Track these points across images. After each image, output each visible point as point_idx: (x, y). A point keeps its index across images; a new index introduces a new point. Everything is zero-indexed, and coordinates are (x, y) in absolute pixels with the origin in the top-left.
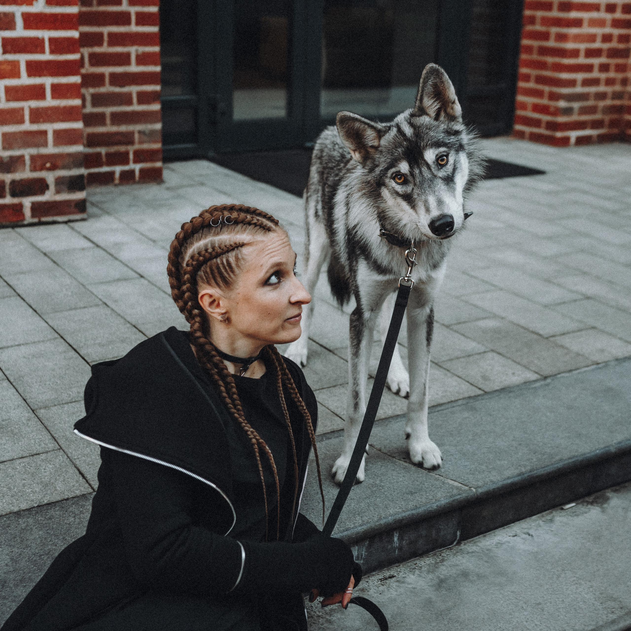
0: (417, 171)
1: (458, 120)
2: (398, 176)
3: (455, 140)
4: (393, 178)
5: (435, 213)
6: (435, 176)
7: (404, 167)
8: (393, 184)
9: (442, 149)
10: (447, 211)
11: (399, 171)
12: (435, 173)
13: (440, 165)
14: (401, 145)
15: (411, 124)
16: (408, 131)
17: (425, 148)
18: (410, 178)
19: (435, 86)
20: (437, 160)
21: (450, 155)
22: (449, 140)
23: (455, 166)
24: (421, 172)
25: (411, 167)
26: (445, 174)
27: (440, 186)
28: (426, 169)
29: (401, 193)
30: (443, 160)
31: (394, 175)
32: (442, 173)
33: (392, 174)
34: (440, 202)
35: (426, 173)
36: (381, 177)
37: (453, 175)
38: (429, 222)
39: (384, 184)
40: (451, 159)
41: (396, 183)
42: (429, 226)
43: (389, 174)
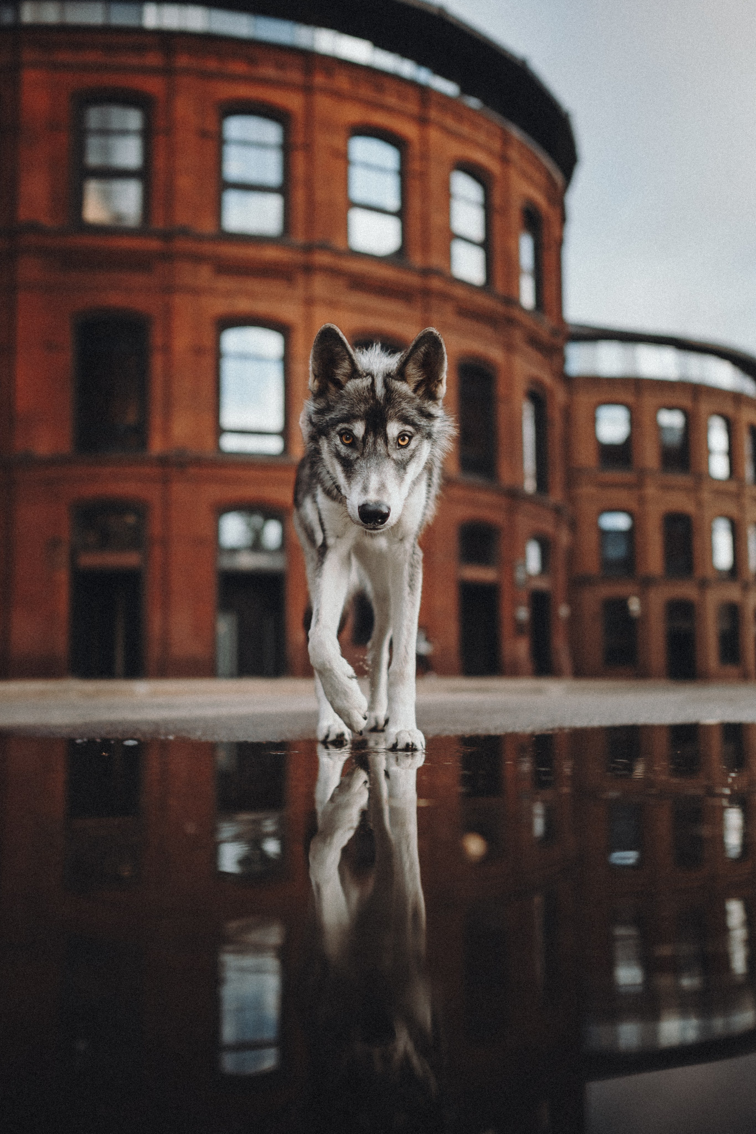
0: (371, 439)
1: (437, 402)
2: (347, 435)
3: (426, 424)
4: (341, 435)
5: (372, 497)
6: (389, 456)
7: (359, 429)
8: (338, 441)
9: (409, 428)
10: (385, 500)
11: (351, 431)
12: (390, 451)
13: (399, 445)
14: (366, 400)
15: (386, 385)
16: (380, 390)
17: (391, 418)
18: (360, 444)
19: (426, 354)
20: (399, 437)
21: (414, 438)
22: (420, 421)
23: (414, 453)
24: (375, 443)
25: (367, 432)
26: (400, 457)
27: (389, 469)
28: (383, 442)
29: (342, 454)
30: (403, 440)
31: (344, 431)
32: (396, 455)
33: (343, 429)
34: (382, 488)
35: (381, 448)
36: (328, 426)
37: (408, 462)
38: (361, 503)
39: (327, 435)
40: (413, 445)
41: (341, 441)
42: (359, 507)
43: (338, 429)
